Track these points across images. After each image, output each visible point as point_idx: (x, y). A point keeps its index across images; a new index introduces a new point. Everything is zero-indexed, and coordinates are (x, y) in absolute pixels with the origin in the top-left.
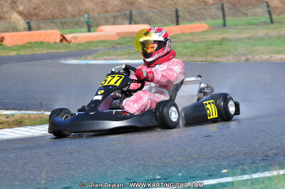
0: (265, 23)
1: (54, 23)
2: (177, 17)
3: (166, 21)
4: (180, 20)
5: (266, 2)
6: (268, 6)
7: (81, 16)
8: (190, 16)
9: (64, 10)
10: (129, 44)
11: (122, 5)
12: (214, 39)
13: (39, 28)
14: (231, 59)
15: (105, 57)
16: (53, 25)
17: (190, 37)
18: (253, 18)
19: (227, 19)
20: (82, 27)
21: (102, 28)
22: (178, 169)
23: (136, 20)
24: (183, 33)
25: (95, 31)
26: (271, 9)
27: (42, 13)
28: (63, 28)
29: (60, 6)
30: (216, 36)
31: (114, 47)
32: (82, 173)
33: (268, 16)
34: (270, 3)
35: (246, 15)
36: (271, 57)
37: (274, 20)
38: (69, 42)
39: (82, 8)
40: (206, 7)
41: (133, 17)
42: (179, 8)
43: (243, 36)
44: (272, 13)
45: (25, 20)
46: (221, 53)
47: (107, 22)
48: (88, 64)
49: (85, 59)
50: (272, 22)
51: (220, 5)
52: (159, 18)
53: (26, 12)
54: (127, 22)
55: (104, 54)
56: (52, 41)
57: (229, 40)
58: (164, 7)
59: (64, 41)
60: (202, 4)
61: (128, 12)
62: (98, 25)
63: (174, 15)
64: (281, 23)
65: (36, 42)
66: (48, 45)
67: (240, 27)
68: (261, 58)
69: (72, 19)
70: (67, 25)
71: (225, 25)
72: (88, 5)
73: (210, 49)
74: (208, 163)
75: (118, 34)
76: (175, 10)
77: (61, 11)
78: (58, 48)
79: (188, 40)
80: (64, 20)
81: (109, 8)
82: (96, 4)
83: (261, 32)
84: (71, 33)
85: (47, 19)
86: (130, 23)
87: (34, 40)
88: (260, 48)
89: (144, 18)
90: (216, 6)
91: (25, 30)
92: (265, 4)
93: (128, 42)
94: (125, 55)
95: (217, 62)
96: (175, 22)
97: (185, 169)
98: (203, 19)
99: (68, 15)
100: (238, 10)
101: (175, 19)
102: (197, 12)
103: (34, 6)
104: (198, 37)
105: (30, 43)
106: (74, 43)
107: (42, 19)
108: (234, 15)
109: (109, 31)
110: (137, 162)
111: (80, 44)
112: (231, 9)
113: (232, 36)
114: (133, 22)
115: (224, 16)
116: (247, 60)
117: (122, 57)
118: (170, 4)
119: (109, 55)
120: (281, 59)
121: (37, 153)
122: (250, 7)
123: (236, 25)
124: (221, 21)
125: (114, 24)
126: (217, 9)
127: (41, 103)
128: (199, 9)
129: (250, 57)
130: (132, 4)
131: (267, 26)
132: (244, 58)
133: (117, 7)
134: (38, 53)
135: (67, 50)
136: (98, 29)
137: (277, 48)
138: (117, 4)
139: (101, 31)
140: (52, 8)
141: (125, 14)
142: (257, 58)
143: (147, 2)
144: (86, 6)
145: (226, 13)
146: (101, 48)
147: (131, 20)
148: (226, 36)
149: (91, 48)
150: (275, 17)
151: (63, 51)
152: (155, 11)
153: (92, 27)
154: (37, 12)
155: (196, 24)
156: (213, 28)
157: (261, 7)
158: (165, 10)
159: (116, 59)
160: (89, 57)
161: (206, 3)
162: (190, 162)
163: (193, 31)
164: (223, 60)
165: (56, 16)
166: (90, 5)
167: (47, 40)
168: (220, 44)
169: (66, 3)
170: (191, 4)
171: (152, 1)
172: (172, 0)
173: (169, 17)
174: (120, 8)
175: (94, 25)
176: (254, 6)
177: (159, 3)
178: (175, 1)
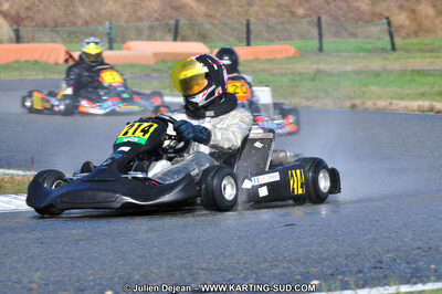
0: (383, 50)
1: (57, 32)
2: (248, 32)
3: (231, 39)
4: (252, 37)
5: (387, 18)
6: (389, 24)
7: (101, 24)
8: (268, 32)
9: (73, 13)
11: (164, 11)
12: (303, 71)
13: (33, 40)
14: (329, 104)
16: (55, 35)
17: (267, 66)
18: (365, 40)
19: (325, 40)
21: (132, 44)
22: (242, 275)
23: (184, 34)
24: (257, 59)
25: (120, 49)
26: (393, 30)
27: (38, 16)
28: (71, 42)
29: (67, 6)
30: (308, 66)
31: (147, 75)
32: (92, 274)
33: (388, 39)
34: (392, 19)
35: (354, 35)
36: (391, 104)
37: (396, 47)
39: (103, 11)
40: (293, 20)
41: (180, 30)
42: (252, 20)
43: (349, 68)
44: (395, 35)
45: (12, 26)
46: (313, 94)
47: (139, 36)
50: (393, 48)
51: (315, 19)
52: (220, 33)
53: (13, 13)
54: (170, 36)
56: (51, 60)
57: (327, 74)
58: (228, 17)
59: (71, 61)
60: (287, 14)
61: (172, 22)
62: (124, 40)
63: (245, 29)
64: (407, 50)
65: (26, 62)
66: (46, 67)
67: (345, 54)
68: (374, 104)
69: (84, 28)
70: (76, 37)
71: (321, 49)
72: (111, 6)
73: (298, 85)
74: (289, 268)
75: (155, 55)
76: (245, 22)
77: (67, 15)
78: (60, 73)
79: (263, 71)
80: (72, 28)
81: (142, 13)
82: (124, 6)
83: (376, 63)
85: (45, 26)
86: (175, 39)
87: (24, 58)
88: (374, 88)
89: (196, 33)
90: (309, 19)
91: (10, 41)
92: (385, 21)
93: (170, 68)
95: (309, 107)
96: (245, 40)
97: (254, 276)
98: (289, 38)
99: (80, 22)
100: (342, 26)
101: (245, 36)
102: (279, 27)
103: (27, 5)
104: (278, 66)
105: (17, 62)
107: (37, 25)
108: (337, 34)
109: (142, 50)
110: (179, 262)
112: (332, 24)
113: (332, 66)
114: (179, 38)
115: (320, 36)
116: (353, 106)
118: (239, 13)
120: (406, 108)
121: (23, 239)
122: (360, 23)
123: (338, 51)
124: (315, 43)
125: (150, 38)
126: (309, 23)
128: (283, 23)
129: (358, 102)
130: (179, 8)
131: (385, 55)
132: (348, 104)
134: (30, 78)
136: (124, 46)
137: (399, 91)
138: (156, 7)
139: (129, 49)
140: (53, 8)
141: (168, 25)
142: (369, 104)
143: (202, 9)
144: (108, 9)
145: (324, 32)
146: (129, 75)
147: (176, 35)
148: (323, 66)
150: (398, 41)
152: (216, 22)
153: (115, 41)
154: (31, 14)
155: (276, 46)
156: (302, 54)
157: (377, 25)
158: (229, 21)
161: (293, 13)
162: (262, 266)
163: (271, 57)
164: (318, 105)
165: (59, 21)
166: (113, 8)
167: (44, 59)
168: (313, 80)
169: (77, 4)
170: (270, 14)
171: (211, 7)
172: (241, 6)
173: (236, 33)
174: (160, 15)
175: (119, 39)
176: (367, 22)
177: (222, 9)
178: (246, 8)
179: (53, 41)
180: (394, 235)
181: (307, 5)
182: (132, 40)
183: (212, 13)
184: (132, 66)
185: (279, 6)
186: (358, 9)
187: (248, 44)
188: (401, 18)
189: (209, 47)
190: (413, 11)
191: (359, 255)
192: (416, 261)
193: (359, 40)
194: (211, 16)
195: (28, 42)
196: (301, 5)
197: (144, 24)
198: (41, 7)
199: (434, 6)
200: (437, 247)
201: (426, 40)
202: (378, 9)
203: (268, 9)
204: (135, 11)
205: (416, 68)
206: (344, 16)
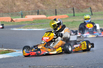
1: (9, 14)
2: (56, 12)
3: (52, 14)
4: (57, 13)
5: (90, 7)
6: (91, 9)
7: (19, 11)
8: (61, 12)
9: (13, 9)
10: (37, 23)
11: (35, 8)
12: (69, 21)
14: (76, 29)
15: (28, 28)
18: (85, 13)
20: (20, 16)
21: (27, 16)
23: (40, 13)
25: (24, 17)
26: (92, 10)
27: (4, 10)
28: (12, 16)
29: (11, 8)
30: (71, 20)
31: (31, 24)
33: (91, 12)
35: (82, 12)
37: (93, 14)
38: (15, 22)
39: (20, 8)
40: (67, 9)
41: (39, 12)
42: (57, 9)
43: (81, 20)
44: (92, 11)
46: (72, 27)
47: (29, 14)
48: (21, 30)
49: (20, 28)
50: (92, 15)
51: (72, 8)
52: (49, 13)
55: (28, 27)
56: (7, 21)
57: (76, 21)
58: (51, 9)
59: (12, 21)
60: (66, 7)
61: (37, 10)
62: (25, 15)
64: (95, 15)
66: (6, 23)
67: (80, 16)
69: (15, 13)
70: (14, 15)
71: (74, 16)
73: (68, 25)
75: (33, 19)
76: (55, 9)
77: (11, 10)
78: (10, 24)
81: (30, 8)
82: (25, 7)
84: (15, 18)
85: (6, 13)
86: (38, 15)
89: (43, 13)
90: (71, 8)
92: (90, 8)
93: (37, 22)
94: (36, 27)
96: (55, 14)
98: (66, 13)
99: (14, 11)
100: (79, 10)
102: (64, 10)
103: (1, 8)
104: (64, 20)
106: (16, 22)
107: (4, 13)
108: (78, 12)
109: (30, 17)
111: (18, 23)
112: (77, 9)
114: (39, 14)
117: (34, 28)
118: (53, 7)
119: (30, 27)
122: (84, 9)
123: (78, 16)
124: (73, 14)
125: (32, 15)
127: (2, 45)
128: (65, 9)
130: (39, 7)
133: (33, 8)
135: (13, 25)
136: (25, 17)
138: (33, 7)
139: (27, 17)
140: (7, 8)
141: (36, 11)
143: (45, 7)
144: (21, 8)
145: (75, 11)
146: (27, 24)
147: (38, 13)
149: (23, 24)
150: (93, 13)
151: (12, 25)
152: (48, 10)
154: (2, 10)
155: (63, 15)
156: (69, 17)
157: (88, 9)
158: (51, 10)
159: (32, 28)
160: (22, 28)
161: (67, 7)
163: (62, 18)
164: (73, 29)
165: (9, 11)
167: (6, 21)
168: (72, 23)
169: (13, 7)
170: (61, 7)
171: (47, 6)
172: (54, 6)
173: (53, 12)
174: (34, 9)
175: (24, 15)
176: (85, 8)
177: (49, 7)
178: (55, 6)
179: (8, 16)
180: (91, 61)
181: (70, 5)
182: (27, 15)
183: (47, 8)
184: (27, 22)
185: (63, 5)
186: (83, 5)
187: (56, 15)
188: (94, 7)
189: (46, 16)
190: (97, 5)
191: (83, 66)
192: (97, 67)
193: (83, 13)
194: (47, 9)
195: (1, 17)
196: (69, 5)
197: (30, 11)
198: (5, 8)
199: (102, 4)
200: (102, 63)
201: (100, 12)
202: (88, 5)
203: (61, 6)
204: (28, 8)
205: (98, 19)
206: (79, 7)
